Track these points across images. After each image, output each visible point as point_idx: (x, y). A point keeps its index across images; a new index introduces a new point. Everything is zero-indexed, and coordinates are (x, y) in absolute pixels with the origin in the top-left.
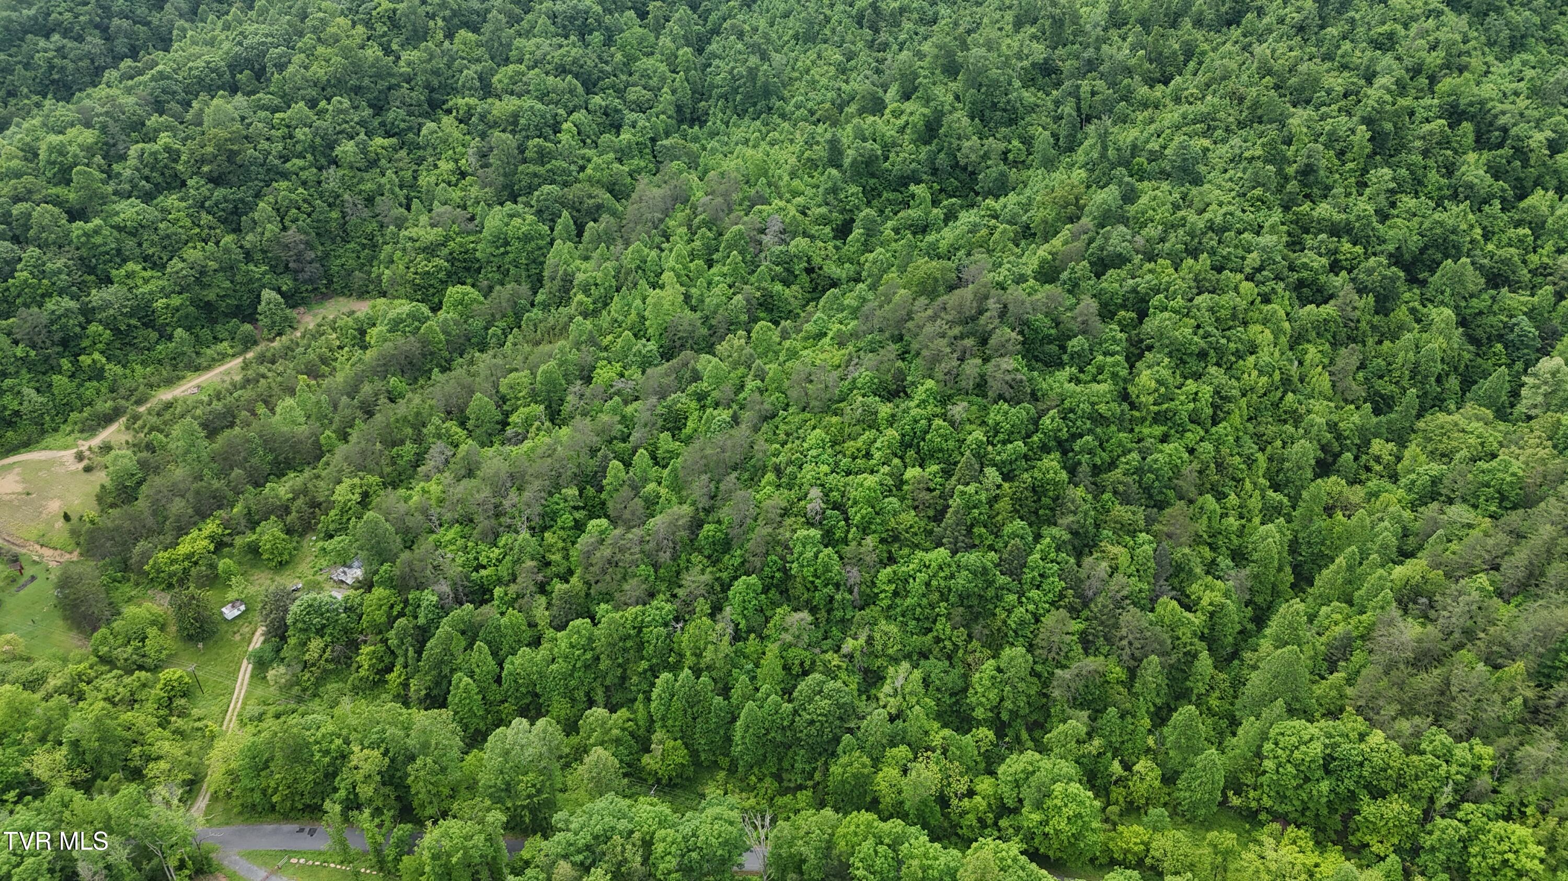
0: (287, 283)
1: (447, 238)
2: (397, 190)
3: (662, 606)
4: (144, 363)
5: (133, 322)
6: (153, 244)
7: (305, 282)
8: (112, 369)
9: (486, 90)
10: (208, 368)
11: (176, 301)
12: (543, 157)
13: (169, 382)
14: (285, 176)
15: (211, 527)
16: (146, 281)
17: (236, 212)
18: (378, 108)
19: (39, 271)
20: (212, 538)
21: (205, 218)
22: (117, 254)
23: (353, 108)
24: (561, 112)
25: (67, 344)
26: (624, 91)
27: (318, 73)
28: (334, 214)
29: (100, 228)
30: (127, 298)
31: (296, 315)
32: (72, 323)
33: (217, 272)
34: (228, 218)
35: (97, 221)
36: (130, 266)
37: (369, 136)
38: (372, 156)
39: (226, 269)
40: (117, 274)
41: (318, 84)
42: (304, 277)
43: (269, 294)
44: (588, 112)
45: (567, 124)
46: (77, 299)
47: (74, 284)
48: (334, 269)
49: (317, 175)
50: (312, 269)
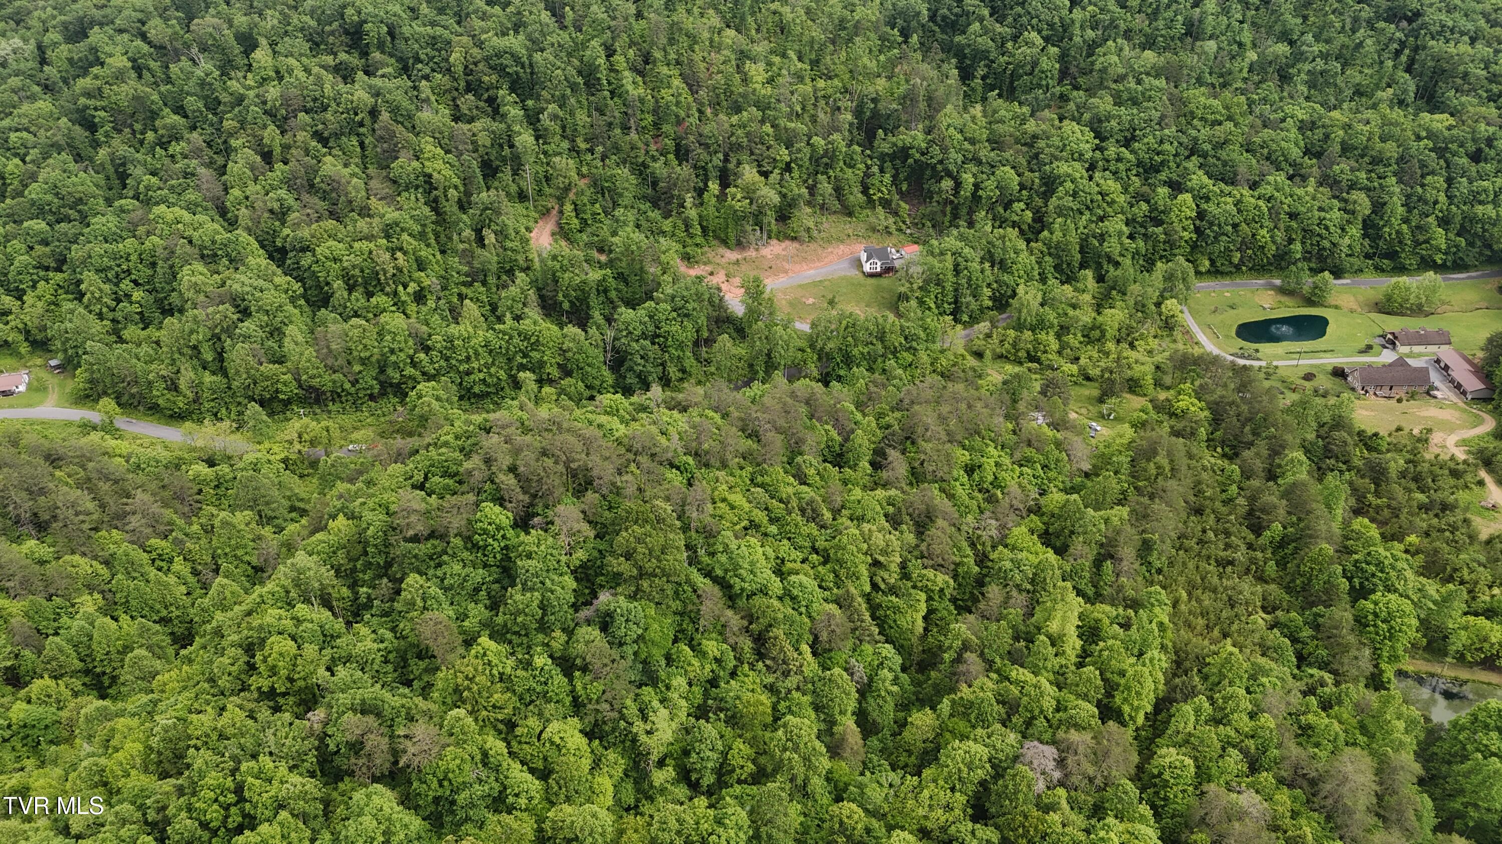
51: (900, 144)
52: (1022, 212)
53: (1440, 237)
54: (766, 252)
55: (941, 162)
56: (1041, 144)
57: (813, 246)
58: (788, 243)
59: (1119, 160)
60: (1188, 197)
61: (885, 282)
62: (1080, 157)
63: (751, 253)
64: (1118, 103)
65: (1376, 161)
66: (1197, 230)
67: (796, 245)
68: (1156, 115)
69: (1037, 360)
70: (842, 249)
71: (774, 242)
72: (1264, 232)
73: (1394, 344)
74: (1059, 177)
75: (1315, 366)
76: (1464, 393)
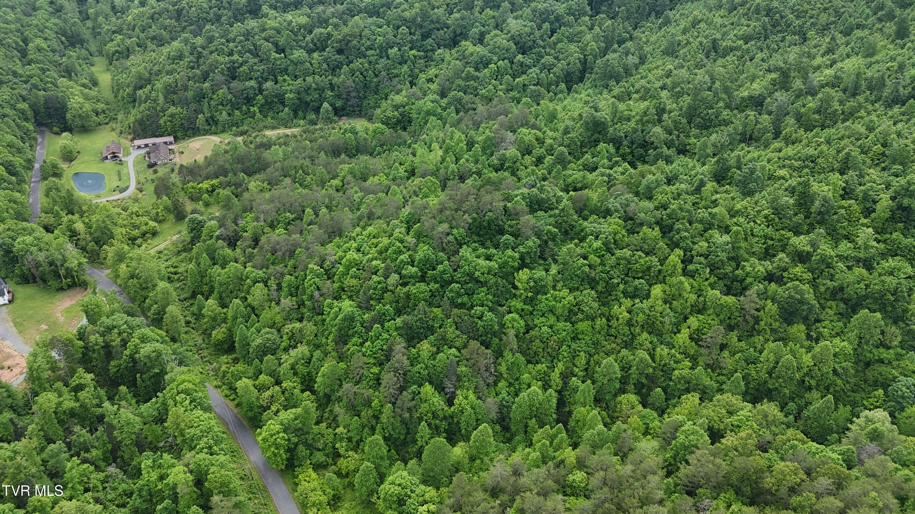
0: (339, 104)
1: (407, 104)
2: (406, 76)
3: (261, 273)
4: (272, 118)
5: (276, 100)
6: (300, 71)
7: (350, 106)
8: (258, 115)
9: (481, 40)
10: (290, 128)
11: (291, 96)
12: (470, 77)
13: (274, 128)
14: (365, 57)
15: (215, 182)
16: (289, 85)
17: (338, 67)
18: (425, 36)
19: (251, 70)
20: (213, 186)
21: (325, 66)
22: (285, 71)
23: (411, 34)
24: (495, 58)
25: (249, 101)
26: (542, 57)
27: (407, 14)
28: (375, 80)
29: (281, 58)
30: (277, 89)
31: (336, 118)
32: (251, 92)
33: (316, 90)
34: (335, 69)
35: (282, 55)
36: (286, 77)
37: (411, 49)
38: (406, 58)
39: (321, 90)
40: (280, 78)
41: (405, 20)
42: (349, 103)
43: (326, 105)
44: (512, 62)
45: (493, 65)
46: (260, 84)
47: (262, 77)
48: (364, 104)
49: (376, 60)
50: (354, 101)
73: (116, 156)
75: (138, 173)
76: (171, 143)
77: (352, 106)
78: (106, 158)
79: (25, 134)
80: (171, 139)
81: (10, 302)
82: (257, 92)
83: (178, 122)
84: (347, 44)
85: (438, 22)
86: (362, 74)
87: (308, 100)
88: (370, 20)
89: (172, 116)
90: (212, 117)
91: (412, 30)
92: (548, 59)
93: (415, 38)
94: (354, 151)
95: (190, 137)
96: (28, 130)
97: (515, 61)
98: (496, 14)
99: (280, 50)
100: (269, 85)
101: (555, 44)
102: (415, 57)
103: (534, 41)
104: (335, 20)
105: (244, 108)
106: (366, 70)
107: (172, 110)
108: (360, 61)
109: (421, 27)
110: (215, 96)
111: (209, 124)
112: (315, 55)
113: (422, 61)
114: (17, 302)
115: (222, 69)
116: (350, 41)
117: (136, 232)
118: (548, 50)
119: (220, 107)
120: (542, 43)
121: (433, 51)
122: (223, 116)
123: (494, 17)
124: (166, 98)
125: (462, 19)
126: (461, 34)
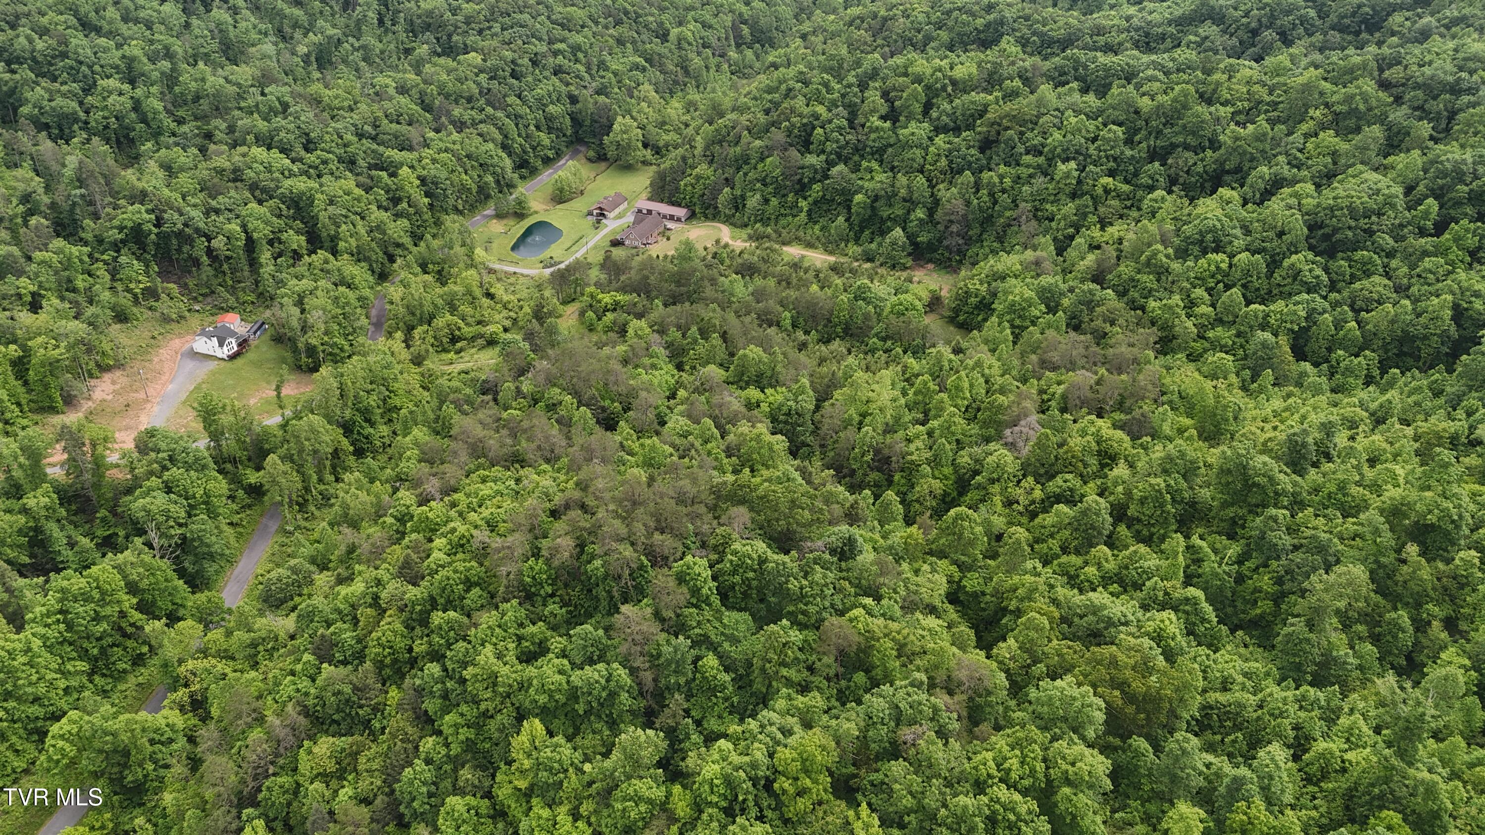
11: (864, 199)
14: (1015, 164)
18: (1153, 156)
22: (879, 153)
23: (1129, 142)
24: (1239, 243)
25: (802, 188)
26: (1368, 274)
27: (1145, 103)
28: (1008, 214)
29: (882, 129)
30: (848, 182)
31: (909, 262)
32: (808, 173)
33: (905, 200)
34: (955, 171)
35: (888, 124)
36: (875, 165)
37: (1111, 173)
38: (1085, 188)
39: (910, 202)
40: (865, 164)
41: (1137, 112)
42: (945, 243)
43: (898, 232)
44: (1274, 263)
45: (1220, 257)
46: (830, 164)
47: (839, 155)
48: (970, 253)
49: (1031, 176)
50: (955, 241)
51: (130, 224)
52: (296, 240)
53: (545, 138)
54: (98, 395)
55: (186, 225)
56: (249, 173)
57: (137, 364)
58: (107, 377)
59: (325, 162)
60: (405, 168)
61: (251, 355)
62: (292, 175)
63: (87, 405)
64: (266, 119)
65: (469, 100)
66: (427, 195)
67: (118, 373)
68: (311, 115)
69: (460, 339)
70: (164, 353)
71: (93, 382)
72: (464, 176)
73: (603, 215)
74: (304, 194)
75: (595, 247)
76: (679, 220)
77: (947, 247)
78: (590, 214)
79: (534, 148)
80: (681, 212)
81: (232, 357)
82: (818, 177)
83: (698, 189)
84: (998, 133)
85: (1193, 133)
86: (991, 194)
87: (885, 215)
88: (1076, 97)
89: (698, 178)
90: (743, 197)
91: (1137, 138)
92: (1377, 284)
93: (1129, 153)
94: (839, 330)
95: (706, 217)
96: (539, 144)
97: (1286, 263)
98: (1344, 146)
99: (892, 116)
100: (839, 168)
101: (1425, 253)
102: (1107, 191)
103: (1370, 233)
104: (1017, 83)
105: (791, 197)
106: (1004, 191)
107: (703, 169)
108: (1002, 169)
109: (1159, 133)
110: (760, 166)
111: (737, 208)
112: (940, 140)
113: (1115, 203)
114: (239, 361)
115: (793, 125)
116: (1007, 128)
117: (467, 331)
118: (1394, 263)
119: (758, 185)
120: (1388, 241)
121: (1151, 189)
122: (753, 201)
123: (1334, 154)
124: (707, 148)
125: (1260, 137)
126: (1238, 170)
